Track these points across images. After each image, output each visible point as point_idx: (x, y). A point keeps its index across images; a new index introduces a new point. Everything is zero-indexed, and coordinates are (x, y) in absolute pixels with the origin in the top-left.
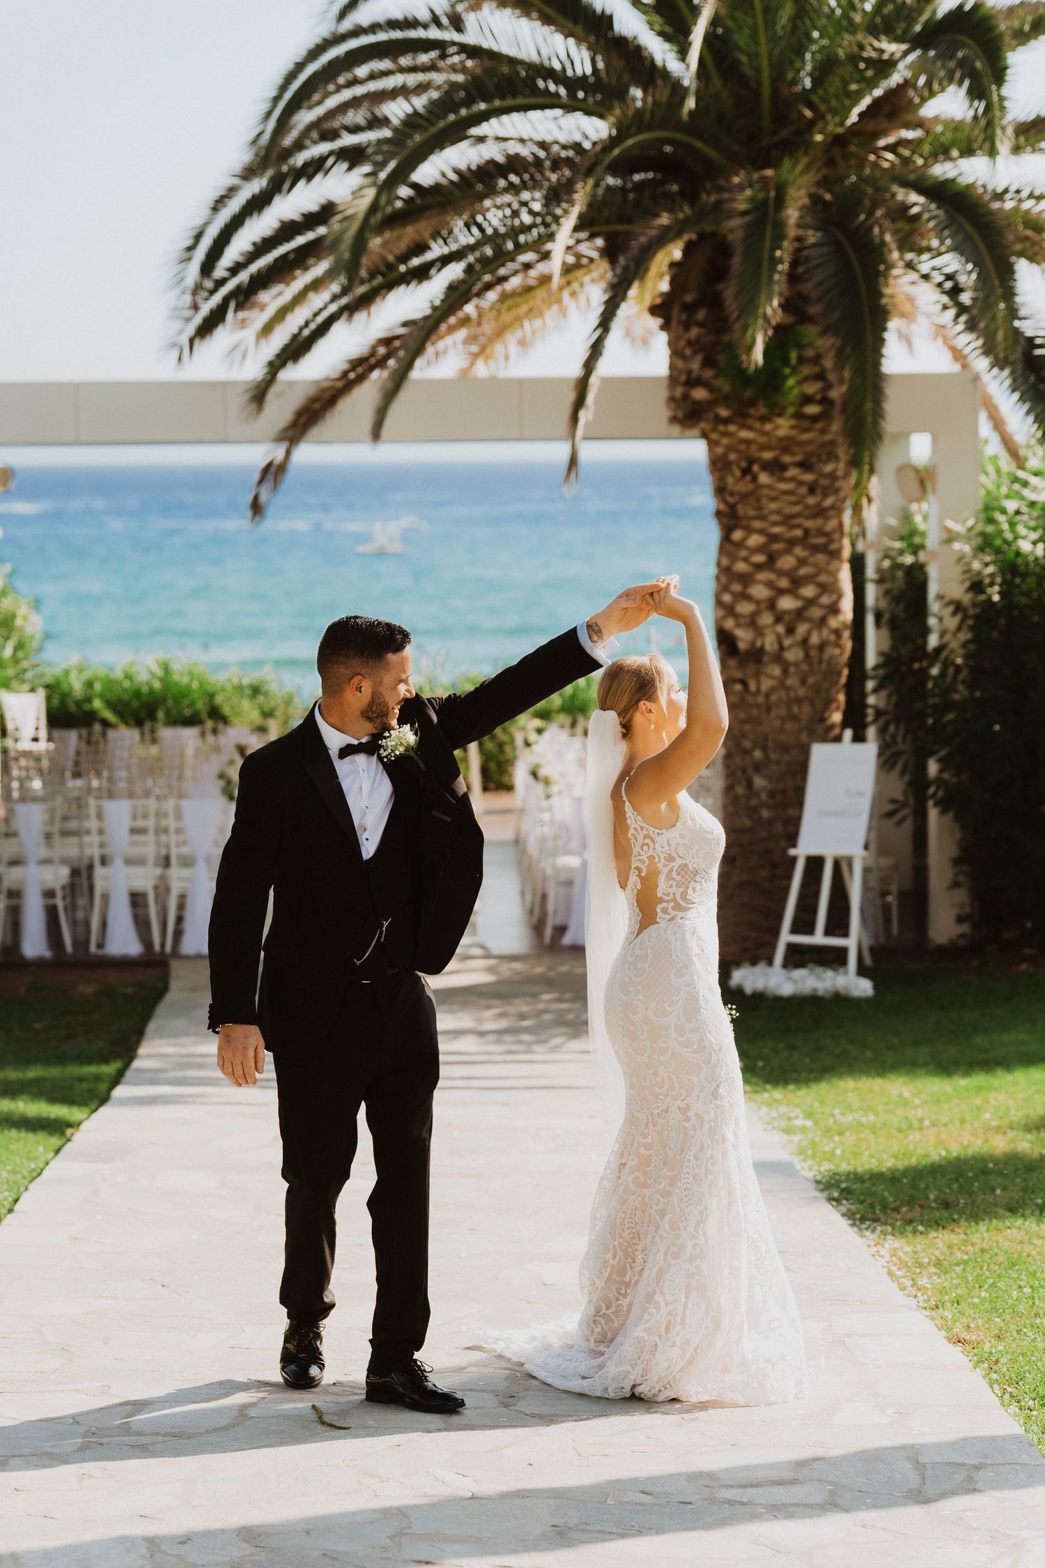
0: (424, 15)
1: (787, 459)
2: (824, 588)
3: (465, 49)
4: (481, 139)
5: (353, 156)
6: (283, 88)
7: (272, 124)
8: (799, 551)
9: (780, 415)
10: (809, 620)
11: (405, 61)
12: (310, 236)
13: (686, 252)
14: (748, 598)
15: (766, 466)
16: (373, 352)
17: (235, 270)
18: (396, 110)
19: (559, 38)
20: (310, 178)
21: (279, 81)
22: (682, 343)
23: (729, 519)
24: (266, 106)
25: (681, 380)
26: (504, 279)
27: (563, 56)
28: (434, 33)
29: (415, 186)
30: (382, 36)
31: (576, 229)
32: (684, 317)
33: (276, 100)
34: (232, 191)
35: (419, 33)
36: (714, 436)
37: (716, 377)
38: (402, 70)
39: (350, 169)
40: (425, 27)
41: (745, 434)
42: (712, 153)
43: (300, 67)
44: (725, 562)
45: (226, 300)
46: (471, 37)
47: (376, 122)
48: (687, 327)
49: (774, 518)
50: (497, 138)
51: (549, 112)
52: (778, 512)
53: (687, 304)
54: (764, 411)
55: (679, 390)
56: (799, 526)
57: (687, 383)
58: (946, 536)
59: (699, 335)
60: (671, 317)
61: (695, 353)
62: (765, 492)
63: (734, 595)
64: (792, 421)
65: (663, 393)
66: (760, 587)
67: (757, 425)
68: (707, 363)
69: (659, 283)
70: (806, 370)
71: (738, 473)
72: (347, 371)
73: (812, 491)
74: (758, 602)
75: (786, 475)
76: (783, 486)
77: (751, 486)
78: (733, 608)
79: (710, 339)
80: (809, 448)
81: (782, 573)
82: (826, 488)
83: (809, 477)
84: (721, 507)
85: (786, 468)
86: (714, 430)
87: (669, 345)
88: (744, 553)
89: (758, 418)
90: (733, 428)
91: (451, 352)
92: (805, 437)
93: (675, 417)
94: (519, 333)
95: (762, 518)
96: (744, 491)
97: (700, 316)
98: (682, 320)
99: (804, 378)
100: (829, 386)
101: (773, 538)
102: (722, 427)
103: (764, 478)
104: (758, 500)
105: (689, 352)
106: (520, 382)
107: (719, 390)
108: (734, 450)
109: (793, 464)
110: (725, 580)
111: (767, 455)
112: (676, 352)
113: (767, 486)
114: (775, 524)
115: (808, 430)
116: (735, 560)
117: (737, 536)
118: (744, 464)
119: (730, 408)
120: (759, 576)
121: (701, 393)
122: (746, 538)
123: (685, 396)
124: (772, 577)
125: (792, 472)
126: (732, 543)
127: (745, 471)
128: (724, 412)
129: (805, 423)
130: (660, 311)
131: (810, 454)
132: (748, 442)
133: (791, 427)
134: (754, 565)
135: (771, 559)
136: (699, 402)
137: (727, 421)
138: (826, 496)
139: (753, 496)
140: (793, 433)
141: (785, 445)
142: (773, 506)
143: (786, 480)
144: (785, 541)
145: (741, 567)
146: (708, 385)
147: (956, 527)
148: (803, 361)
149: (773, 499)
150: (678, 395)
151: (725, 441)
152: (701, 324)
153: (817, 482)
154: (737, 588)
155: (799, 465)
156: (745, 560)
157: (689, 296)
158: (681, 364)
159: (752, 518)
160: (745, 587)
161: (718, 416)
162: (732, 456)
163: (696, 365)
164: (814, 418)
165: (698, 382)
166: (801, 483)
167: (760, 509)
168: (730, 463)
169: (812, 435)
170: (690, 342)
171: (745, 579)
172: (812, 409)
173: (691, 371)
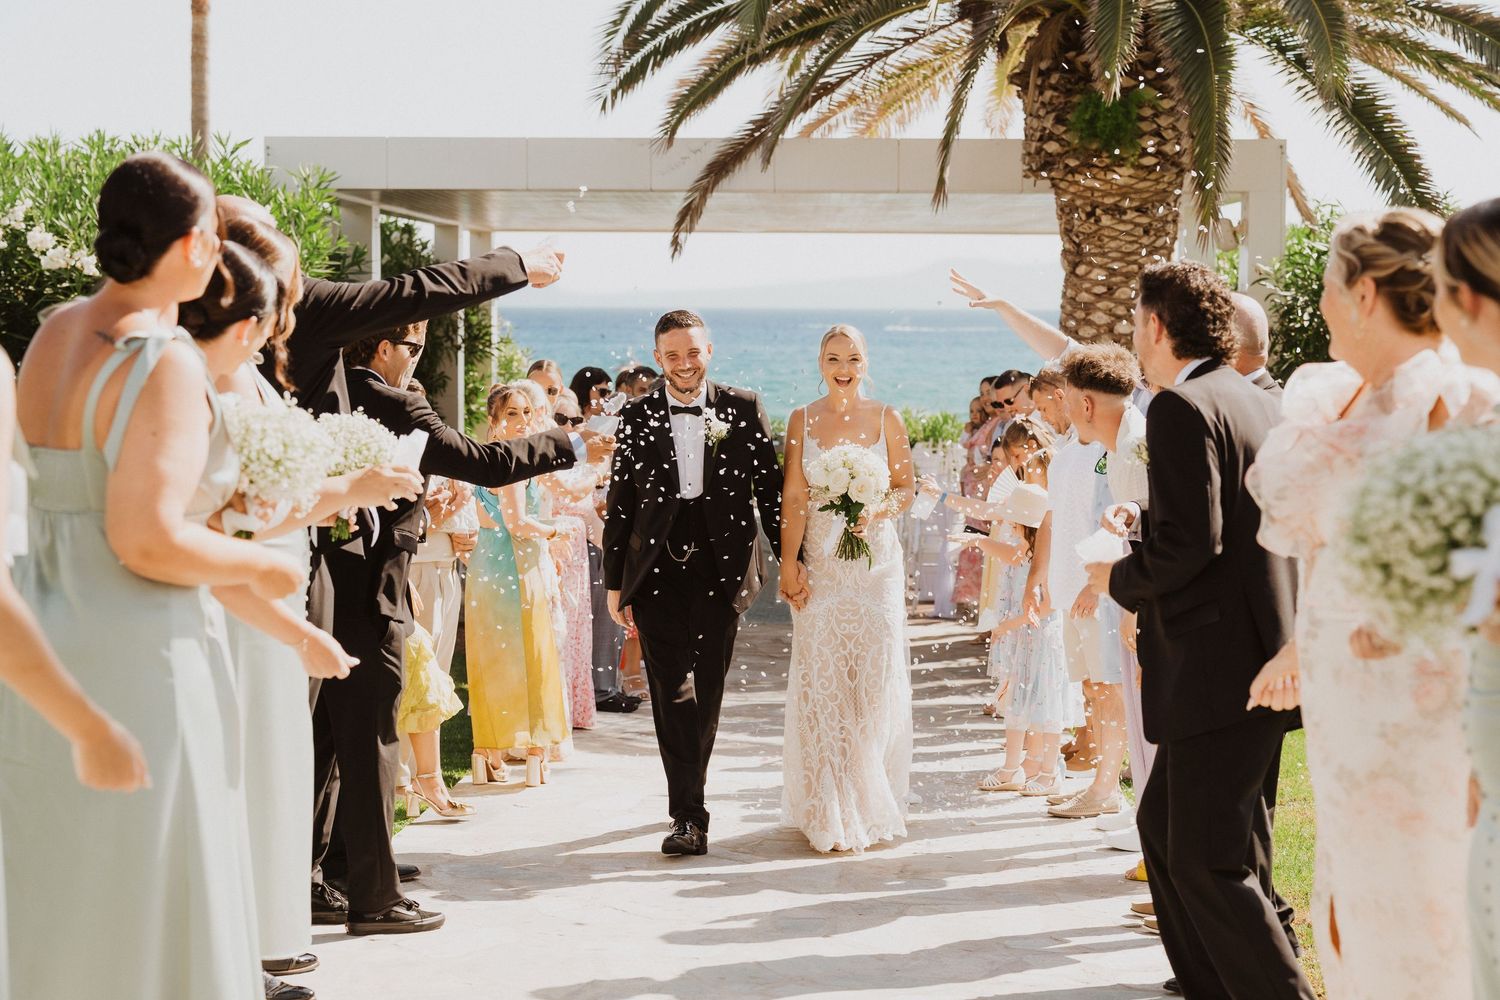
1: (1125, 204)
9: (1121, 166)
12: (719, 6)
13: (1040, 29)
14: (1090, 323)
15: (1106, 212)
17: (654, 34)
22: (1038, 105)
23: (1074, 257)
25: (1037, 137)
32: (1039, 82)
36: (1063, 185)
37: (1065, 132)
41: (1090, 183)
44: (1070, 293)
45: (646, 59)
48: (1041, 93)
49: (1113, 255)
52: (1117, 250)
53: (1041, 73)
54: (1108, 161)
55: (1034, 145)
56: (1135, 262)
57: (1041, 139)
58: (1259, 277)
59: (1052, 97)
60: (1028, 83)
61: (1048, 113)
62: (1106, 232)
63: (1078, 321)
64: (1131, 171)
65: (1021, 151)
66: (1100, 314)
67: (1101, 175)
68: (1059, 120)
69: (1016, 58)
70: (1145, 126)
71: (1083, 217)
72: (753, 131)
73: (1146, 232)
74: (1099, 327)
75: (1125, 218)
76: (1122, 227)
77: (1094, 228)
78: (1077, 333)
79: (1062, 100)
80: (1145, 195)
81: (1120, 302)
82: (1158, 230)
83: (1144, 220)
84: (1068, 246)
85: (1124, 212)
86: (1062, 180)
87: (1025, 110)
88: (1086, 285)
89: (1102, 168)
90: (1079, 178)
91: (842, 125)
92: (1141, 185)
93: (1031, 169)
94: (899, 112)
95: (1104, 255)
96: (1089, 231)
97: (1054, 79)
98: (1037, 86)
99: (1142, 135)
100: (1164, 141)
101: (1112, 273)
102: (1070, 177)
103: (1106, 220)
104: (1100, 239)
105: (1042, 113)
106: (899, 142)
107: (1069, 144)
108: (1081, 197)
109: (1130, 208)
110: (1069, 308)
111: (1109, 201)
112: (1030, 114)
113: (1108, 227)
114: (1114, 260)
115: (1145, 179)
116: (1079, 290)
117: (1081, 270)
118: (1089, 209)
119: (1078, 159)
120: (1099, 305)
121: (1052, 147)
122: (1090, 272)
123: (1039, 151)
124: (1112, 305)
125: (1130, 215)
126: (1077, 276)
127: (1090, 215)
128: (1073, 163)
129: (1142, 173)
130: (1020, 79)
131: (1146, 201)
132: (1093, 189)
133: (1130, 176)
134: (1096, 295)
135: (1111, 290)
136: (1051, 155)
137: (1073, 171)
138: (1158, 237)
139: (1096, 236)
140: (1133, 181)
141: (1124, 192)
142: (1113, 244)
143: (1124, 222)
144: (1122, 274)
145: (1084, 297)
146: (1059, 140)
147: (1267, 269)
148: (1143, 119)
149: (1114, 238)
150: (1033, 150)
151: (1072, 189)
152: (1054, 88)
153: (1150, 224)
154: (1080, 314)
155: (1137, 209)
156: (1088, 291)
157: (1043, 66)
158: (1035, 123)
159: (1095, 255)
160: (1087, 314)
161: (1067, 166)
162: (1079, 202)
163: (1048, 123)
164: (1151, 169)
165: (1051, 137)
166: (1137, 225)
167: (1100, 247)
168: (1077, 208)
169: (1148, 184)
170: (1043, 103)
171: (1088, 308)
172: (1148, 161)
173: (1045, 129)
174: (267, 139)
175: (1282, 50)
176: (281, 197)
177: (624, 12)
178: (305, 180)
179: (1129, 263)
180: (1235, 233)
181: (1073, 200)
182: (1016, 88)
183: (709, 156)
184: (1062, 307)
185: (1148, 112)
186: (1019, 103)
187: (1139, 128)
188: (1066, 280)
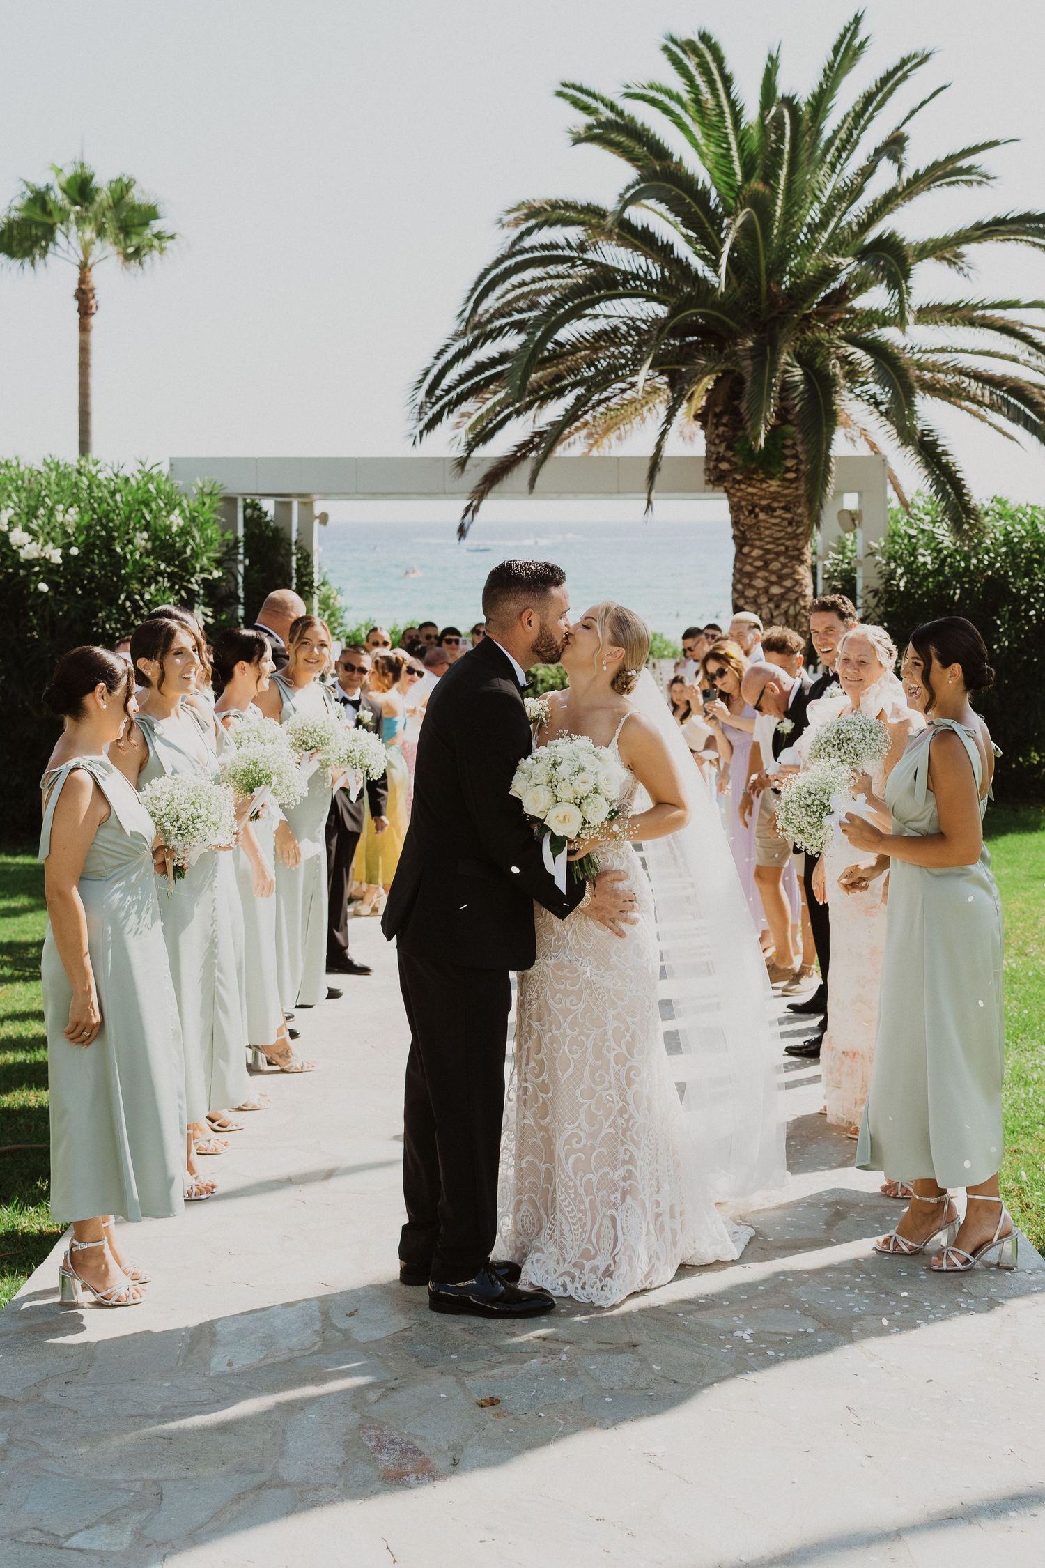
0: (562, 242)
1: (775, 505)
2: (797, 582)
3: (585, 262)
4: (596, 316)
5: (520, 326)
6: (478, 283)
7: (471, 304)
8: (782, 559)
9: (771, 479)
10: (789, 600)
11: (553, 269)
12: (493, 371)
13: (716, 382)
14: (753, 587)
15: (763, 509)
16: (531, 441)
17: (448, 391)
18: (545, 300)
19: (642, 258)
20: (494, 339)
21: (475, 278)
22: (714, 436)
23: (741, 540)
24: (467, 294)
25: (712, 457)
26: (608, 399)
27: (645, 269)
28: (567, 253)
29: (557, 343)
30: (537, 254)
31: (650, 368)
32: (715, 421)
33: (473, 290)
34: (447, 346)
35: (560, 252)
36: (732, 491)
37: (733, 456)
38: (551, 277)
39: (518, 333)
40: (563, 249)
41: (750, 490)
42: (732, 324)
43: (487, 271)
44: (738, 565)
45: (442, 408)
46: (590, 256)
47: (533, 306)
48: (717, 428)
49: (767, 539)
50: (607, 317)
51: (634, 300)
52: (770, 536)
53: (716, 415)
54: (762, 476)
55: (712, 464)
56: (783, 544)
57: (717, 460)
58: (870, 551)
59: (724, 432)
60: (707, 421)
61: (721, 442)
62: (762, 524)
63: (744, 585)
64: (779, 483)
65: (702, 466)
66: (759, 580)
67: (758, 485)
68: (729, 448)
69: (700, 402)
70: (787, 452)
71: (746, 513)
72: (516, 452)
73: (790, 524)
74: (758, 589)
75: (775, 514)
76: (773, 521)
77: (754, 521)
78: (743, 593)
79: (730, 433)
80: (789, 499)
81: (772, 572)
82: (798, 522)
83: (788, 516)
84: (736, 533)
85: (774, 510)
86: (732, 488)
87: (706, 437)
88: (750, 560)
89: (759, 481)
90: (743, 486)
91: (578, 443)
92: (786, 492)
93: (709, 480)
94: (618, 432)
95: (761, 540)
96: (750, 523)
97: (724, 420)
98: (713, 424)
99: (786, 457)
100: (800, 462)
101: (768, 551)
102: (737, 486)
103: (762, 516)
104: (758, 529)
105: (717, 441)
106: (618, 458)
107: (736, 464)
108: (744, 500)
109: (779, 508)
110: (738, 576)
111: (764, 502)
112: (710, 442)
113: (764, 521)
114: (768, 543)
115: (788, 488)
116: (744, 564)
117: (746, 550)
118: (750, 508)
119: (741, 474)
120: (759, 574)
121: (724, 466)
122: (751, 552)
123: (716, 467)
124: (767, 574)
125: (779, 512)
126: (743, 554)
127: (751, 512)
128: (739, 477)
129: (786, 484)
130: (701, 417)
131: (789, 502)
132: (753, 495)
133: (778, 486)
134: (756, 567)
135: (766, 564)
136: (724, 471)
137: (739, 482)
138: (798, 527)
139: (755, 526)
140: (780, 489)
141: (775, 497)
142: (767, 532)
143: (776, 517)
144: (774, 553)
145: (748, 568)
146: (729, 461)
147: (876, 545)
148: (785, 447)
149: (768, 528)
150: (711, 467)
151: (739, 494)
152: (725, 425)
153: (793, 518)
154: (746, 581)
155: (783, 508)
156: (751, 564)
157: (717, 410)
158: (713, 449)
159: (755, 540)
160: (751, 581)
161: (734, 479)
162: (743, 503)
163: (722, 449)
164: (792, 481)
165: (723, 459)
166: (784, 519)
167: (759, 534)
168: (742, 507)
169: (791, 491)
170: (718, 436)
171: (751, 576)
172: (791, 475)
173: (718, 453)
174: (171, 459)
175: (877, 404)
176: (185, 503)
177: (426, 374)
178: (201, 489)
179: (779, 545)
180: (853, 520)
181: (739, 502)
182: (699, 423)
183: (485, 469)
184: (734, 575)
185: (789, 442)
186: (702, 433)
187: (783, 454)
188: (736, 557)
